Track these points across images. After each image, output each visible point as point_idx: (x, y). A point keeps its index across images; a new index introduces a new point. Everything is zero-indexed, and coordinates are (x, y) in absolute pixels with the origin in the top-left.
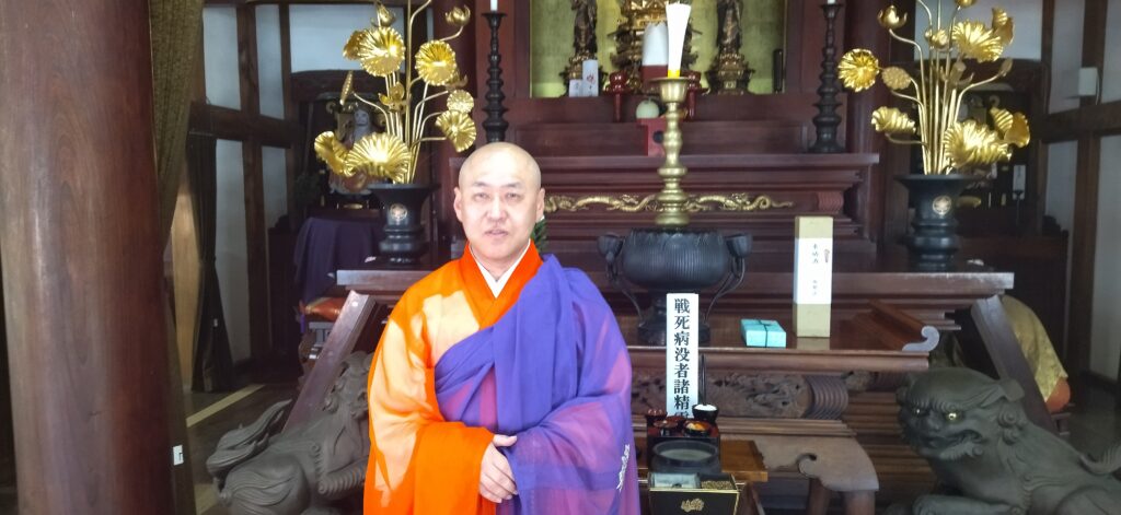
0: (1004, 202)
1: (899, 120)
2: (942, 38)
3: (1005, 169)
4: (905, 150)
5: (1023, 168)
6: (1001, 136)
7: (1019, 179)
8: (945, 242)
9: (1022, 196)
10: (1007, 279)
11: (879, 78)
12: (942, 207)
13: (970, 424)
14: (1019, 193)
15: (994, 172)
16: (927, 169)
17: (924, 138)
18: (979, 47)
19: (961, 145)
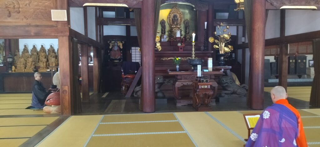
0: (231, 59)
1: (217, 47)
2: (222, 36)
3: (231, 54)
4: (218, 50)
5: (234, 54)
6: (229, 49)
7: (234, 55)
8: (223, 63)
9: (234, 58)
10: (230, 67)
11: (214, 41)
12: (222, 58)
13: (227, 82)
14: (233, 58)
15: (229, 54)
16: (220, 53)
17: (220, 49)
18: (227, 37)
19: (225, 50)
